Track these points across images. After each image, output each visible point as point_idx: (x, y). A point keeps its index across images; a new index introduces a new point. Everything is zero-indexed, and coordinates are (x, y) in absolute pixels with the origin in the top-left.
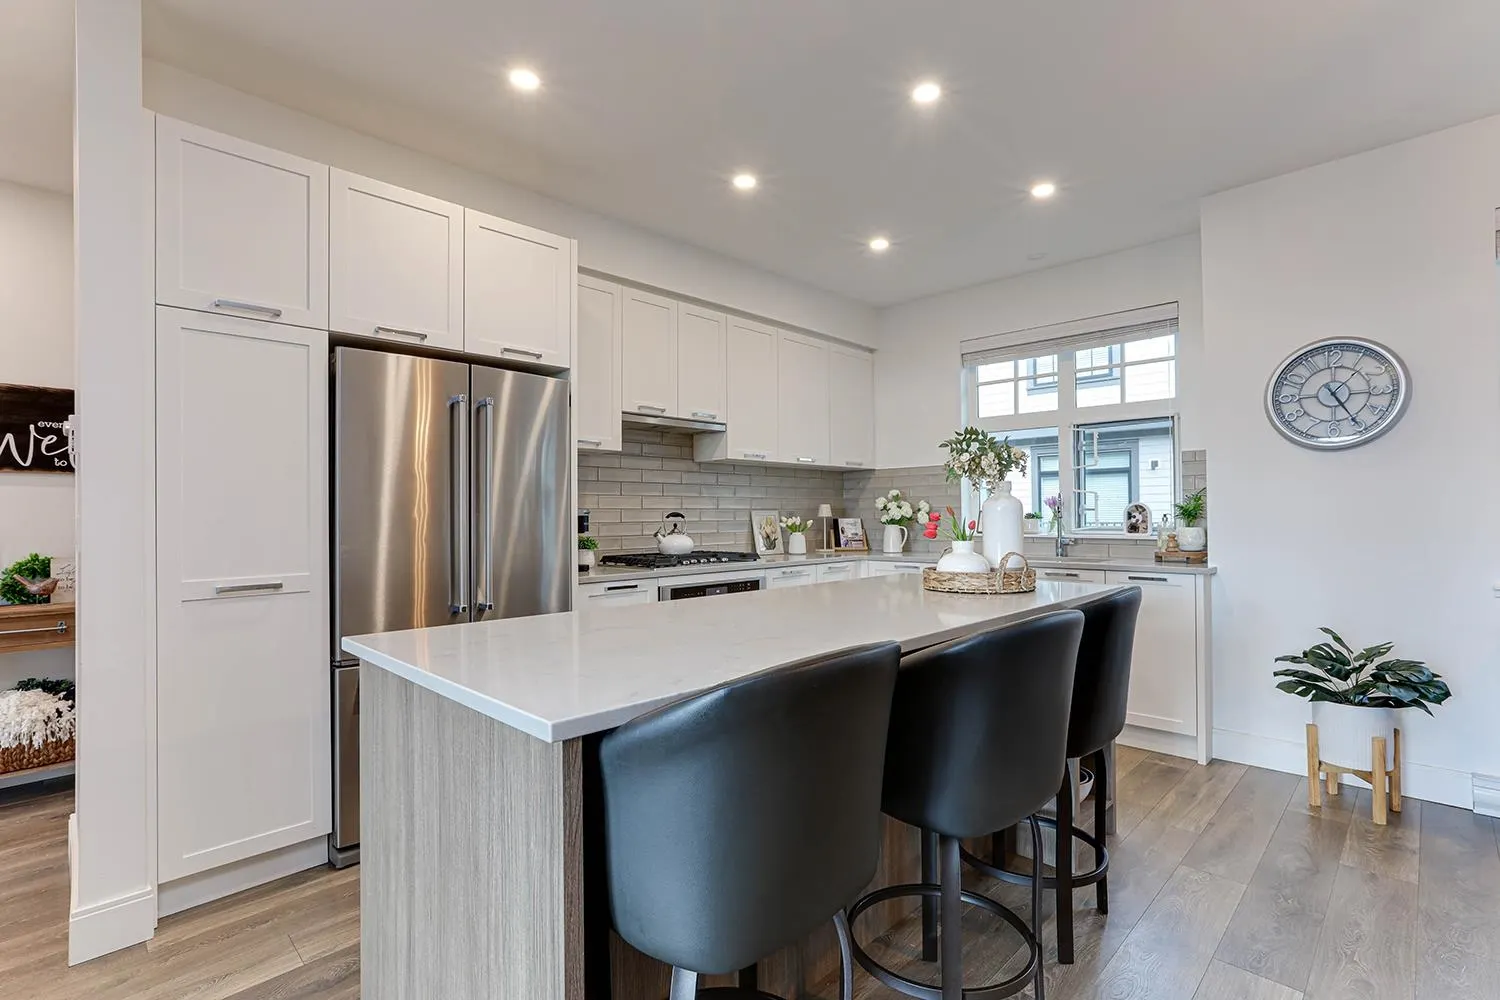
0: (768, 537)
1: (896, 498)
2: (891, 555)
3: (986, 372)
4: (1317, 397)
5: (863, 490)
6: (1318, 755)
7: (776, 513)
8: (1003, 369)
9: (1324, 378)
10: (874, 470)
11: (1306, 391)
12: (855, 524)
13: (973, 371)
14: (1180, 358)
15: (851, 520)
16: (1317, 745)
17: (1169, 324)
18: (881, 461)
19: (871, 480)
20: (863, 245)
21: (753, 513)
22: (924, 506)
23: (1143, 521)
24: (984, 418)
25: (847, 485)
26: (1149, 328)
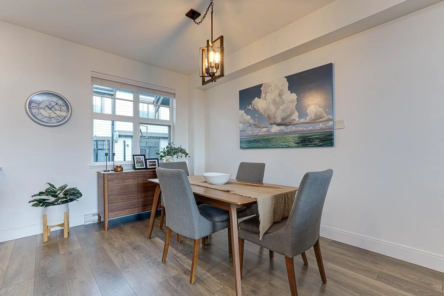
4: (44, 109)
6: (47, 225)
11: (40, 106)
16: (47, 221)
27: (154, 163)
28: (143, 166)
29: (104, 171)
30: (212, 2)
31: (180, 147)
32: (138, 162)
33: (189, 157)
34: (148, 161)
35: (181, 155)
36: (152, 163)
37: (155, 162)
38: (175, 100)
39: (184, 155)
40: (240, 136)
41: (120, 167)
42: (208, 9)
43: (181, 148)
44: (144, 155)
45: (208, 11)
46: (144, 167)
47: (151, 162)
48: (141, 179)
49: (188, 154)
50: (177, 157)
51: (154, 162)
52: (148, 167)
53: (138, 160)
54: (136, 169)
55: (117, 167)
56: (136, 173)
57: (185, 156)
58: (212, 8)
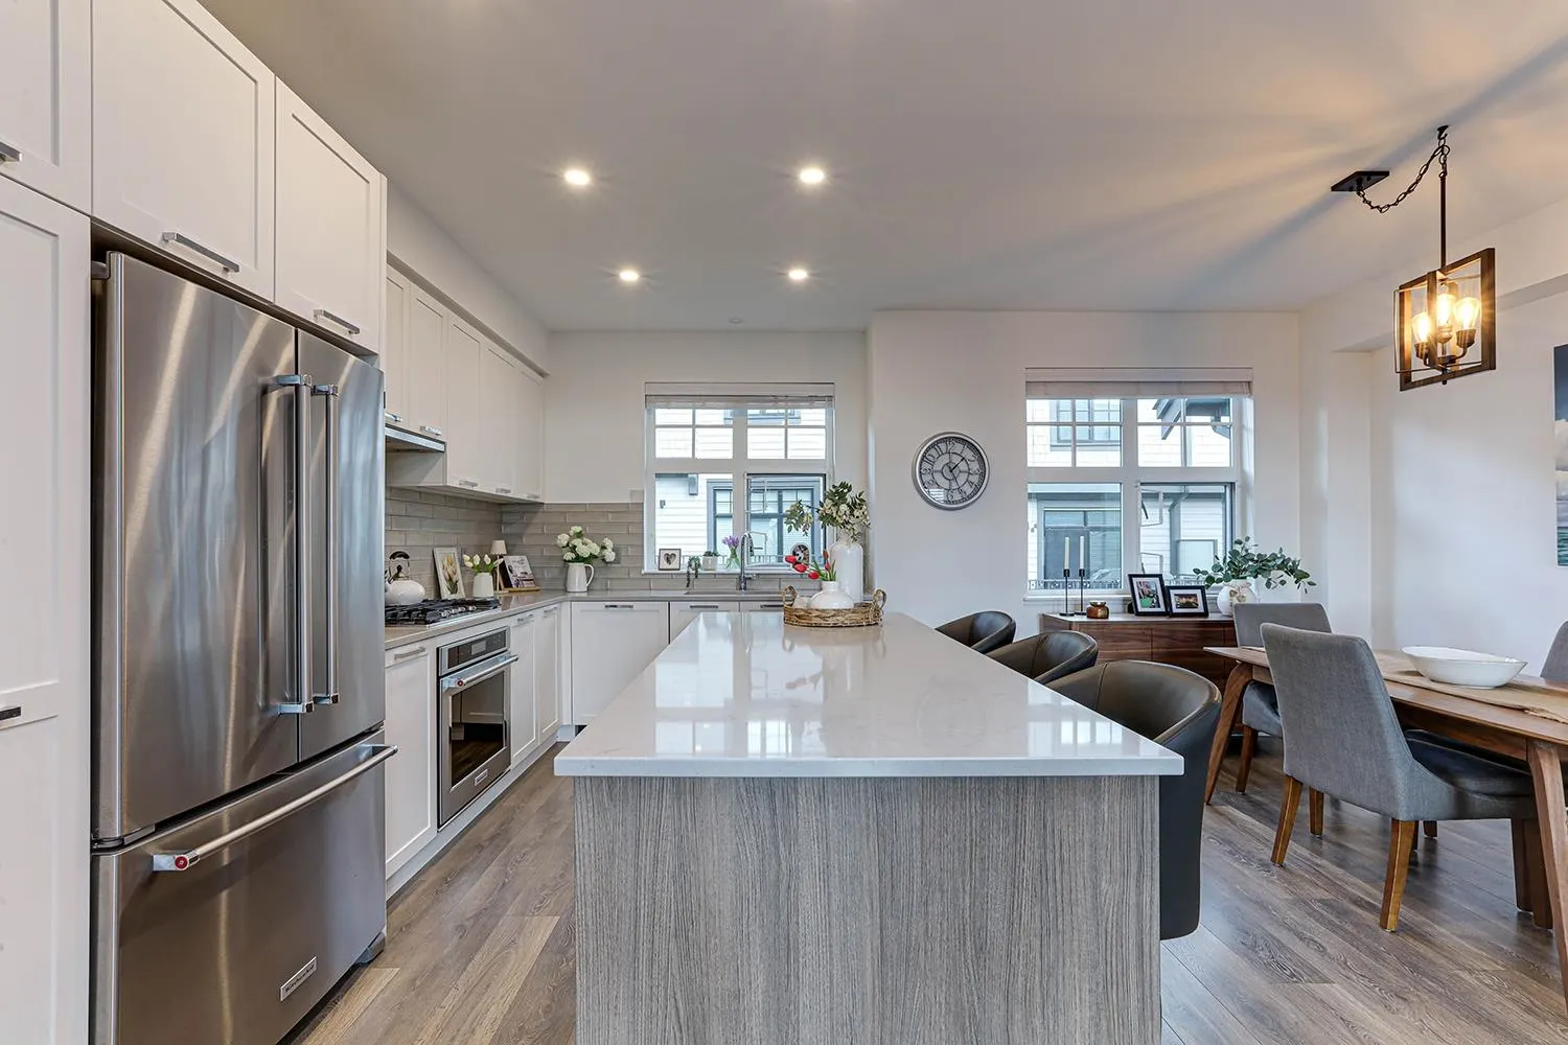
0: (451, 579)
1: (579, 535)
2: (577, 595)
3: (663, 415)
4: (941, 473)
5: (528, 525)
7: (454, 550)
8: (683, 415)
9: (945, 459)
10: (543, 504)
11: (936, 468)
12: (521, 562)
13: (651, 413)
14: (828, 427)
15: (517, 558)
17: (829, 399)
18: (550, 494)
19: (539, 515)
20: (614, 275)
21: (437, 552)
22: (609, 543)
23: (805, 559)
24: (660, 459)
25: (505, 518)
26: (811, 401)
27: (1191, 600)
28: (1159, 607)
29: (1062, 615)
30: (1443, 145)
31: (1277, 552)
32: (1144, 595)
33: (1310, 584)
34: (1172, 592)
35: (1282, 578)
36: (1184, 600)
37: (1195, 595)
38: (1249, 404)
39: (1291, 579)
40: (1559, 520)
41: (1102, 606)
42: (1426, 169)
43: (1283, 556)
44: (1160, 576)
45: (1424, 172)
46: (1162, 609)
47: (1181, 596)
48: (1164, 642)
49: (1306, 575)
50: (1268, 585)
51: (1189, 596)
52: (1175, 610)
53: (1145, 589)
54: (1139, 614)
55: (1095, 605)
56: (1145, 627)
57: (1296, 582)
58: (1445, 161)
